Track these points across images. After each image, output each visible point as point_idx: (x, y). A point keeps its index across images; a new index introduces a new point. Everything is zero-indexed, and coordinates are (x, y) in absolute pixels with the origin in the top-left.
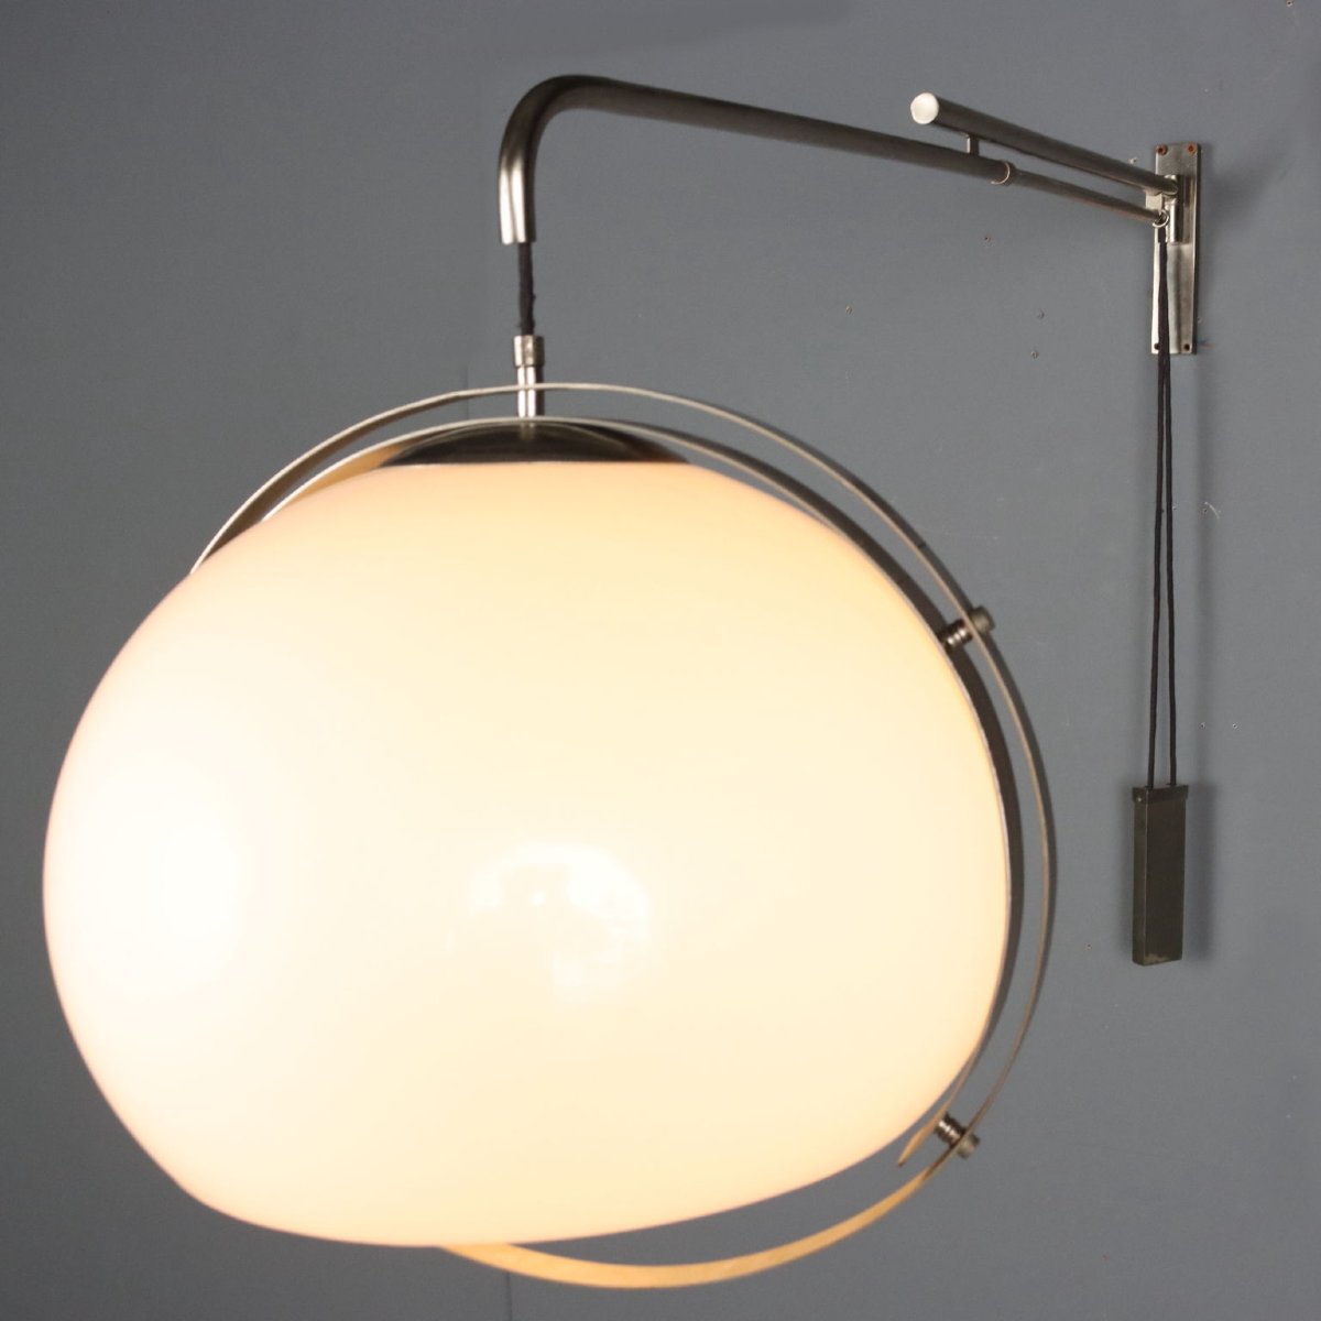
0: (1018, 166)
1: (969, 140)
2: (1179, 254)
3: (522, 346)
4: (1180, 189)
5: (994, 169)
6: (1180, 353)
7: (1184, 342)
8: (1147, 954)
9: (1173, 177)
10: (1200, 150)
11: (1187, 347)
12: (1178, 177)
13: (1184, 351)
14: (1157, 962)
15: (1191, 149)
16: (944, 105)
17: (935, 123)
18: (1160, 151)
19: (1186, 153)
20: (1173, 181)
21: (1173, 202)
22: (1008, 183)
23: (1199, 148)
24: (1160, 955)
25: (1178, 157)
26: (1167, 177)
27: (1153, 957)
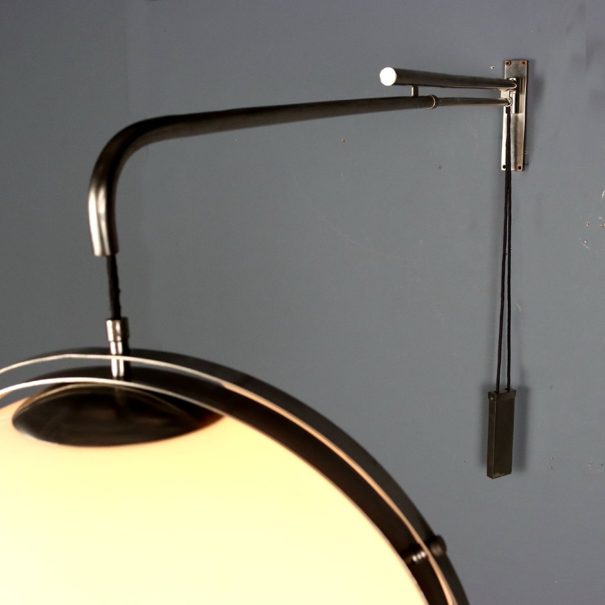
0: (438, 96)
1: (413, 88)
2: (516, 118)
3: (111, 328)
4: (517, 85)
5: (427, 101)
6: (516, 170)
7: (518, 165)
8: (494, 473)
9: (515, 79)
10: (528, 63)
11: (520, 168)
12: (517, 79)
13: (518, 170)
14: (499, 477)
15: (524, 63)
16: (399, 73)
17: (395, 84)
18: (508, 63)
19: (521, 65)
20: (515, 82)
21: (515, 92)
22: (435, 107)
23: (528, 62)
24: (501, 473)
25: (517, 67)
26: (511, 79)
27: (497, 474)
